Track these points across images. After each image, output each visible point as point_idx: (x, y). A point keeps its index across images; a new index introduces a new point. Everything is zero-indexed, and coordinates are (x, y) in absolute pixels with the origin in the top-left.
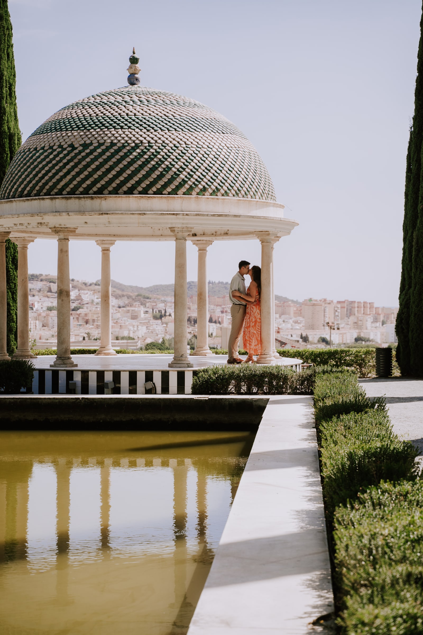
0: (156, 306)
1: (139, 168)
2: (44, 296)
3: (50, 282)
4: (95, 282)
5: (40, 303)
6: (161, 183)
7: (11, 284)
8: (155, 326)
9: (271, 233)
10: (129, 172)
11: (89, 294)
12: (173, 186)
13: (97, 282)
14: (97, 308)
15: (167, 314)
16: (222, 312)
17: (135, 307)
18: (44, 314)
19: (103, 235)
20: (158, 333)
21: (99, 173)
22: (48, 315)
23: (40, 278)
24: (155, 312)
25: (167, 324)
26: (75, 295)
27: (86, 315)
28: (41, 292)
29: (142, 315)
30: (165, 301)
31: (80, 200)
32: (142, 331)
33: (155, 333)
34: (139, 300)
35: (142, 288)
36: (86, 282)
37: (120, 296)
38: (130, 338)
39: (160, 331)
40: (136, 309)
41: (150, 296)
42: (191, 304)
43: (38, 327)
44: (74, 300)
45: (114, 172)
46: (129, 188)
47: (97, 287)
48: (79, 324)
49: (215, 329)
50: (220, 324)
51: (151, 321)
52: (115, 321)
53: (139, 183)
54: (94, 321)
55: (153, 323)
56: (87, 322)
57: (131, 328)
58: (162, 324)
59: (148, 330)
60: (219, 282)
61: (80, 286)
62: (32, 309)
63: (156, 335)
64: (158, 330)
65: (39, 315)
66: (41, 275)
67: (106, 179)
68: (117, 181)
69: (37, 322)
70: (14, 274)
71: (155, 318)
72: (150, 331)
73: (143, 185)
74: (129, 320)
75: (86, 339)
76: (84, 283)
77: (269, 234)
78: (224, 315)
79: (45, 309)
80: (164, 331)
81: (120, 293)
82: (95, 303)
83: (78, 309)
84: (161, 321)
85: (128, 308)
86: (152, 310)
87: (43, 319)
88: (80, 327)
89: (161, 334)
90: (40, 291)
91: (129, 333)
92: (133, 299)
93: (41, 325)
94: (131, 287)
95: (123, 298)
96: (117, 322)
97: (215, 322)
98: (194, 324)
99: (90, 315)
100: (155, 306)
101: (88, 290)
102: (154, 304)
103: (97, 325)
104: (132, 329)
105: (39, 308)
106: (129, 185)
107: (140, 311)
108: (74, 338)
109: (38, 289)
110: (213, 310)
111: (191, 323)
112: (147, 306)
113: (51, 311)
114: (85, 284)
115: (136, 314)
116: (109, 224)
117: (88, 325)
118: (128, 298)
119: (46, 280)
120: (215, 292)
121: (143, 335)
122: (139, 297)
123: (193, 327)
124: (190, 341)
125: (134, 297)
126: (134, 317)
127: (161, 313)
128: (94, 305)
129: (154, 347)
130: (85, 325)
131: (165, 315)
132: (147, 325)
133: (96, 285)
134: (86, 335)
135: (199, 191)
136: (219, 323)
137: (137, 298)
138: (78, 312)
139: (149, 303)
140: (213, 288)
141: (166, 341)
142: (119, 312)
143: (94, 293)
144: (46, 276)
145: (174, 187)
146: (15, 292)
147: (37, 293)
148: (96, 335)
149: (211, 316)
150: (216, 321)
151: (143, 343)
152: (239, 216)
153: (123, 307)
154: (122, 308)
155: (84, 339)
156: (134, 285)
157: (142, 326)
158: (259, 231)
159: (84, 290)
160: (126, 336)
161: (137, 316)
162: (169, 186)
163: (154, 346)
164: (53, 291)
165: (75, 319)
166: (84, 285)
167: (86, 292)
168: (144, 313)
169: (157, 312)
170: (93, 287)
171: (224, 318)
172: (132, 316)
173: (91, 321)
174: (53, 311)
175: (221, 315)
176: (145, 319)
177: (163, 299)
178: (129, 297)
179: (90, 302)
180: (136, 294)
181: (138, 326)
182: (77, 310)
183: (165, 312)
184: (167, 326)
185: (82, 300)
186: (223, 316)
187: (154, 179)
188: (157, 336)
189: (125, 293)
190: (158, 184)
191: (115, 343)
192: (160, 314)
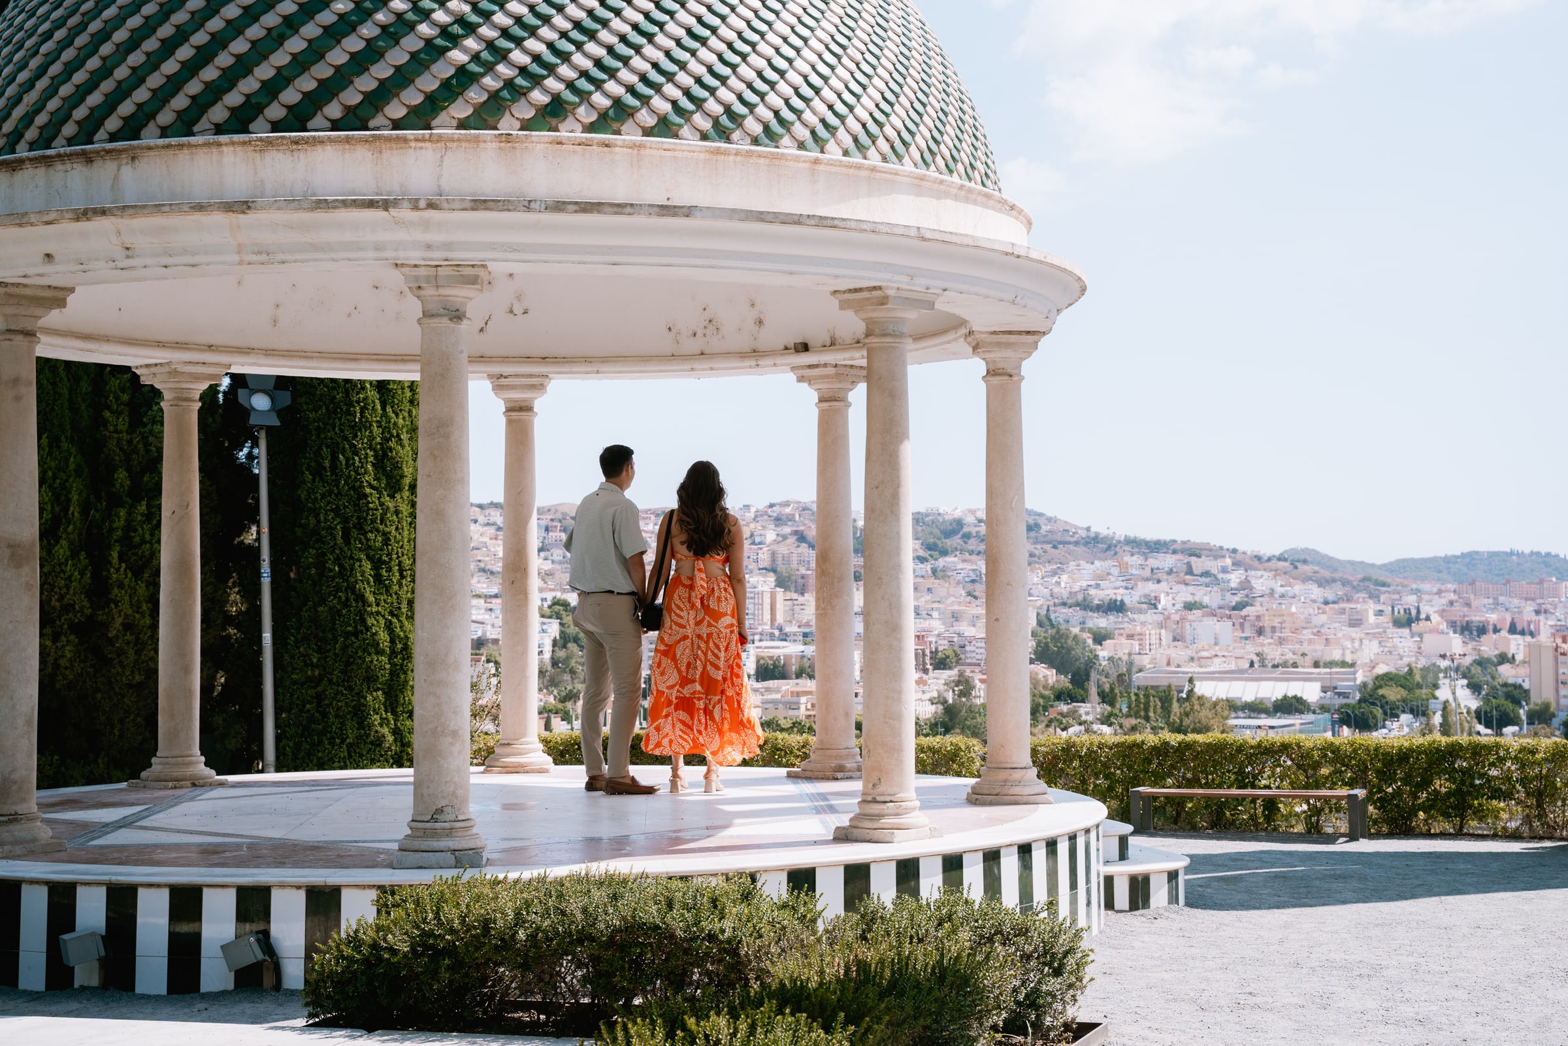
0: (1400, 600)
1: (284, 29)
2: (1179, 583)
3: (1190, 555)
4: (1277, 553)
5: (1171, 596)
6: (366, 83)
7: (371, 536)
8: (1396, 640)
9: (891, 293)
10: (240, 46)
11: (1266, 577)
12: (413, 97)
13: (1281, 554)
14: (1280, 604)
15: (1423, 616)
16: (1538, 612)
17: (1357, 602)
18: (1176, 617)
19: (505, 359)
20: (1402, 653)
21: (136, 58)
22: (1183, 619)
23: (1172, 548)
24: (1396, 613)
25: (1421, 635)
26: (1238, 580)
27: (1258, 618)
28: (1174, 575)
29: (1372, 619)
30: (1419, 591)
31: (51, 170)
32: (1371, 649)
33: (1396, 653)
34: (1366, 589)
35: (1373, 565)
36: (1261, 553)
37: (1327, 581)
38: (1344, 664)
39: (1406, 649)
40: (1359, 606)
41: (1389, 581)
42: (1472, 597)
43: (1164, 642)
44: (1236, 589)
45: (185, 52)
46: (233, 110)
47: (1282, 564)
48: (1244, 635)
49: (1521, 647)
50: (1533, 637)
51: (1388, 630)
52: (1315, 631)
53: (271, 89)
54: (1273, 629)
55: (1392, 633)
56: (1260, 632)
57: (1348, 644)
58: (1412, 637)
59: (1382, 649)
60: (1532, 552)
61: (1248, 561)
62: (1156, 608)
63: (1397, 657)
64: (1404, 647)
65: (1168, 618)
66: (1175, 541)
67: (155, 80)
68: (194, 87)
69: (1163, 631)
70: (382, 504)
71: (1398, 623)
72: (1386, 649)
73: (290, 96)
74: (1343, 628)
75: (1256, 665)
76: (1256, 556)
77: (884, 301)
78: (1542, 617)
79: (1179, 606)
80: (1417, 650)
81: (1326, 574)
82: (1277, 596)
83: (1244, 607)
84: (1411, 630)
85: (1343, 605)
86: (1390, 608)
87: (1175, 626)
88: (1247, 642)
89: (1409, 656)
90: (1170, 572)
91: (1343, 655)
92: (1354, 588)
93: (1171, 638)
94: (1352, 563)
95: (1333, 585)
96: (1319, 632)
97: (1522, 633)
98: (1479, 636)
99: (1267, 618)
100: (1397, 600)
101: (1265, 570)
102: (1397, 596)
103: (1280, 638)
104: (1350, 646)
105: (1169, 606)
106: (234, 99)
107: (1367, 611)
108: (1233, 662)
109: (1166, 569)
110: (1519, 607)
111: (1471, 633)
112: (1382, 601)
113: (1191, 610)
114: (1259, 558)
115: (1359, 617)
116: (128, 257)
117: (1262, 638)
118: (1343, 585)
119: (1183, 552)
120: (1523, 571)
121: (1373, 658)
122: (1366, 583)
123: (1474, 643)
124: (1467, 671)
125: (1355, 583)
126: (1355, 623)
127: (1410, 613)
128: (1276, 599)
129: (1390, 683)
130: (1256, 638)
131: (1418, 619)
132: (1381, 637)
133: (1279, 559)
134: (1256, 659)
135: (530, 114)
136: (1532, 634)
137: (1361, 584)
138: (1244, 612)
139: (1387, 595)
140: (1519, 564)
141: (1415, 671)
142: (1324, 613)
143: (1275, 576)
144: (1184, 543)
145: (418, 99)
146: (385, 558)
147: (1165, 577)
148: (1278, 657)
149: (1513, 619)
150: (1523, 629)
151: (1368, 674)
152: (687, 211)
153: (1334, 602)
154: (1331, 605)
155: (1252, 664)
156: (1358, 559)
157: (1370, 641)
158: (850, 291)
159: (1257, 569)
160: (1336, 659)
161: (1361, 620)
162: (397, 95)
163: (1391, 679)
164: (1195, 572)
165: (1237, 626)
166: (1255, 560)
167: (1260, 573)
168: (1376, 615)
169: (1402, 612)
170: (1274, 564)
171: (1542, 624)
172: (1350, 620)
173: (1268, 630)
174: (1194, 611)
175: (1534, 617)
176: (1378, 626)
177: (1414, 586)
178: (1345, 583)
179: (1267, 592)
180: (1360, 576)
181: (1361, 640)
182: (1241, 610)
183: (1418, 612)
184: (1421, 641)
185: (1251, 588)
186: (1539, 621)
187: (338, 69)
188: (1401, 659)
189: (1337, 575)
190: (351, 88)
191: (1313, 673)
192: (1407, 616)
